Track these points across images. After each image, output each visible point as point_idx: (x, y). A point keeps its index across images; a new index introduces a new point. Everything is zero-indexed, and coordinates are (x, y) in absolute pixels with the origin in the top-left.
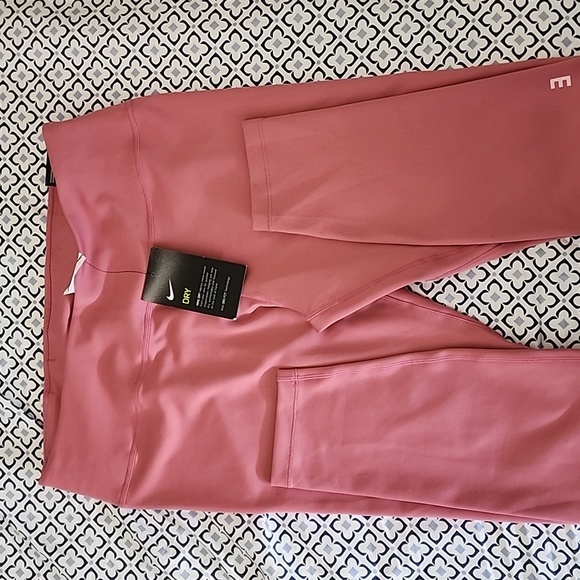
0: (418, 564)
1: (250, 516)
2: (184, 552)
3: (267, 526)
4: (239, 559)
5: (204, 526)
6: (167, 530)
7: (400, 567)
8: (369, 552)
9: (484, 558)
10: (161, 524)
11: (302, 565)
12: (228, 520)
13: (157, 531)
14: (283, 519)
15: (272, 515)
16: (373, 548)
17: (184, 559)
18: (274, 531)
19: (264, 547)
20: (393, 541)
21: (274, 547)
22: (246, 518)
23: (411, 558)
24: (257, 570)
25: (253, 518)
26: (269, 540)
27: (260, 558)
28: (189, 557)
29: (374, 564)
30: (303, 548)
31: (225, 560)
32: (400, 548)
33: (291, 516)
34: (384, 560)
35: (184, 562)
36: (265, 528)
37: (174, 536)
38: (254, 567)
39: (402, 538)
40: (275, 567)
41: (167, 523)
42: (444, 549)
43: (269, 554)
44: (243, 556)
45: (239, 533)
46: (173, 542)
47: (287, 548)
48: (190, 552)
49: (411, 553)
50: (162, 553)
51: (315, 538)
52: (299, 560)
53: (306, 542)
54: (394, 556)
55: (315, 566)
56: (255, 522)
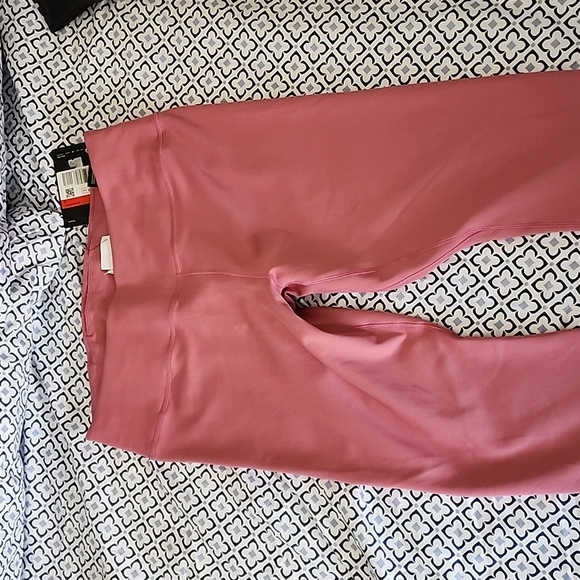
0: (501, 556)
1: (347, 485)
2: (287, 507)
3: (362, 496)
4: (334, 523)
5: (306, 487)
6: (274, 484)
7: (483, 556)
8: (455, 537)
9: (565, 562)
10: (270, 478)
11: (390, 537)
12: (327, 485)
13: (264, 483)
14: (378, 492)
15: (369, 487)
16: (460, 534)
17: (286, 513)
18: (368, 503)
19: (357, 515)
20: (479, 531)
21: (367, 517)
22: (343, 486)
23: (494, 549)
24: (350, 534)
25: (349, 488)
26: (363, 509)
27: (353, 524)
28: (290, 512)
29: (459, 548)
30: (393, 522)
31: (321, 521)
32: (485, 538)
33: (386, 491)
34: (469, 546)
35: (286, 516)
36: (360, 498)
37: (279, 491)
38: (348, 532)
39: (488, 529)
40: (365, 535)
41: (274, 478)
42: (528, 546)
43: (361, 522)
44: (338, 520)
45: (336, 498)
46: (278, 496)
47: (380, 522)
48: (292, 508)
49: (495, 544)
50: (267, 504)
51: (406, 515)
52: (389, 532)
53: (397, 517)
54: (478, 544)
55: (403, 541)
56: (351, 492)
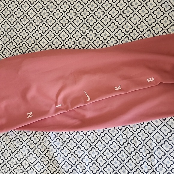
0: (101, 151)
1: (46, 132)
2: (25, 143)
3: (52, 136)
4: (42, 147)
5: (32, 135)
6: (20, 136)
7: (95, 152)
8: (85, 146)
9: (122, 150)
10: (18, 134)
11: (62, 149)
12: (39, 134)
13: (16, 136)
14: (58, 134)
15: (54, 133)
16: (86, 145)
17: (24, 145)
18: (54, 138)
19: (50, 142)
20: (93, 143)
21: (54, 143)
22: (45, 133)
23: (98, 149)
24: (48, 150)
26: (52, 140)
27: (49, 146)
28: (26, 145)
29: (86, 150)
30: (63, 144)
31: (37, 146)
32: (95, 145)
33: (61, 133)
34: (90, 149)
35: (24, 147)
36: (51, 136)
37: (21, 138)
38: (47, 149)
39: (96, 142)
40: (53, 149)
41: (20, 134)
42: (109, 146)
43: (52, 145)
44: (43, 146)
45: (42, 138)
46: (21, 140)
47: (58, 144)
48: (26, 144)
49: (98, 147)
50: (17, 143)
51: (68, 141)
52: (62, 148)
53: (65, 142)
54: (93, 148)
55: (67, 150)
56: (48, 135)
